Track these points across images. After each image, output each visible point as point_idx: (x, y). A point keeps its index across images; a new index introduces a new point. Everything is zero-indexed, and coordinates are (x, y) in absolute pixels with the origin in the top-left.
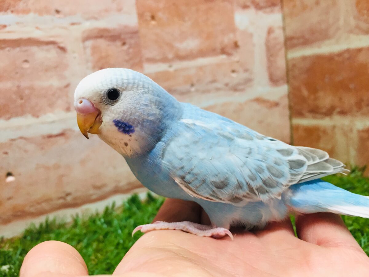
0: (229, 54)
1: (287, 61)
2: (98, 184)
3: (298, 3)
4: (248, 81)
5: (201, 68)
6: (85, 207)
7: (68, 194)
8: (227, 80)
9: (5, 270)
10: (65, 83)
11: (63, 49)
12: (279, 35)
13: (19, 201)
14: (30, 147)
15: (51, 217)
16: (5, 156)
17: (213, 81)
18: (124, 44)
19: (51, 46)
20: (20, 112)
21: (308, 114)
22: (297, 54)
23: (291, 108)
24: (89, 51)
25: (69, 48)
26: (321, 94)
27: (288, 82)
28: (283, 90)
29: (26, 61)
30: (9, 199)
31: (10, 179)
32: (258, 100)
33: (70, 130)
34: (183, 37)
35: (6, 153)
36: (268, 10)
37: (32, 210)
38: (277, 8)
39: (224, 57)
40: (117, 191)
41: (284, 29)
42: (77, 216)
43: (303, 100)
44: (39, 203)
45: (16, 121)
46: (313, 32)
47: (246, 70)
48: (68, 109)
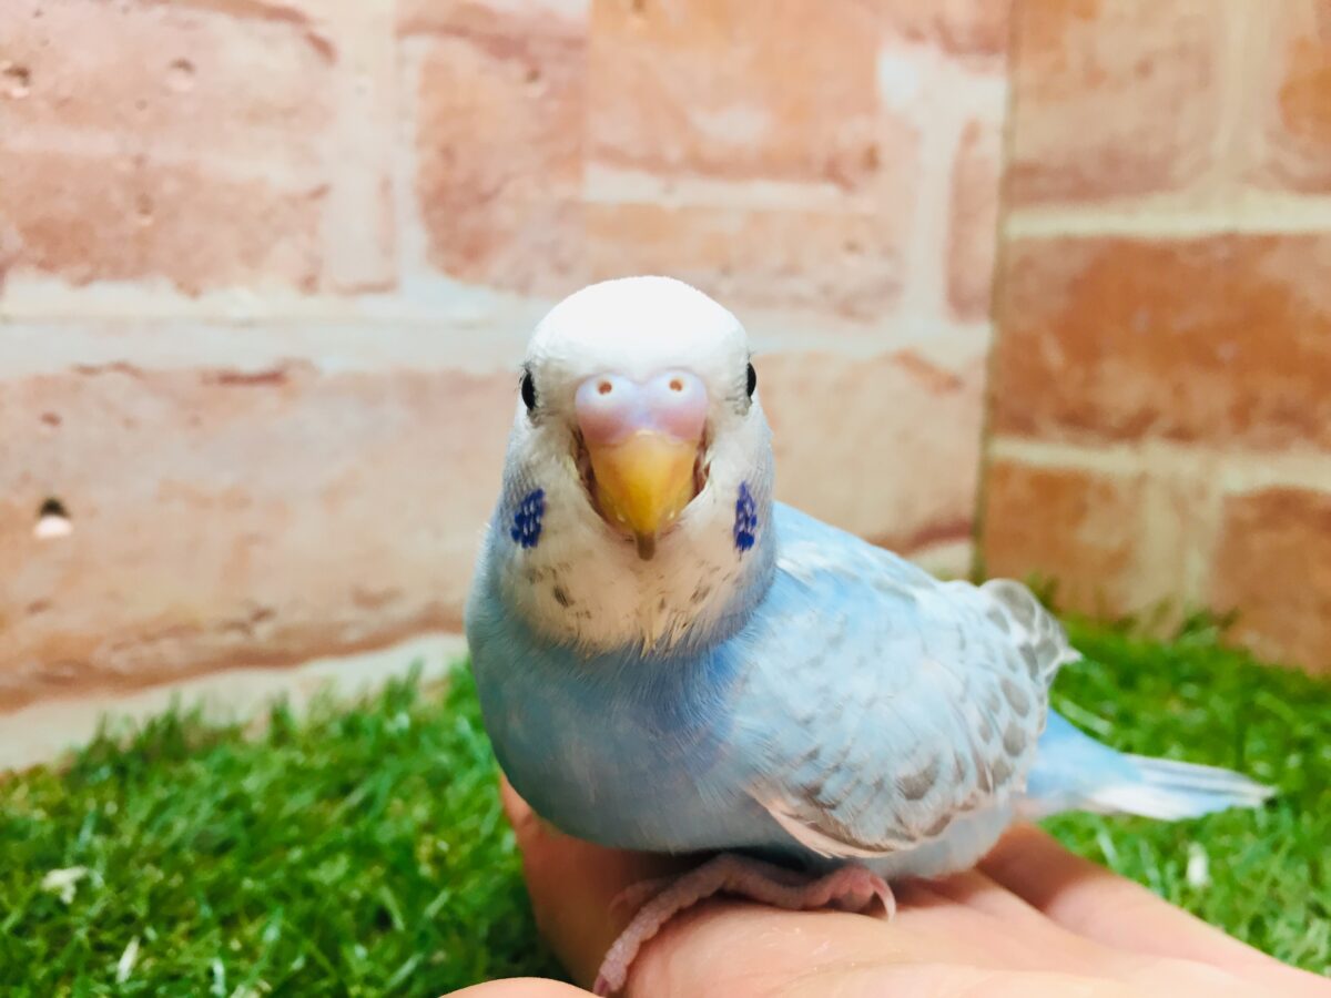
0: (847, 185)
1: (1003, 247)
2: (375, 586)
3: (1074, 59)
4: (889, 290)
5: (759, 218)
6: (320, 670)
7: (262, 615)
8: (828, 275)
10: (310, 179)
11: (323, 48)
12: (991, 149)
13: (74, 621)
14: (150, 409)
15: (193, 697)
16: (46, 429)
17: (791, 270)
18: (534, 76)
19: (283, 28)
20: (131, 263)
21: (1052, 429)
23: (992, 403)
24: (412, 76)
25: (346, 47)
27: (995, 313)
28: (977, 337)
29: (184, 65)
30: (37, 607)
31: (52, 527)
32: (910, 361)
33: (305, 365)
35: (52, 420)
37: (120, 661)
38: (997, 63)
39: (829, 192)
40: (433, 621)
41: (1008, 134)
42: (284, 700)
44: (149, 639)
45: (112, 298)
46: (1113, 159)
47: (888, 252)
48: (309, 284)
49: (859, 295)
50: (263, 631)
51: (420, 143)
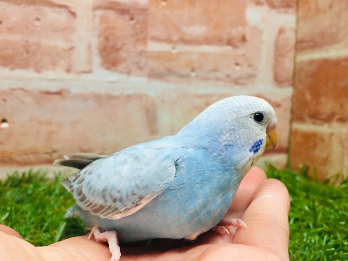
0: (235, 47)
1: (295, 64)
2: (85, 147)
3: (313, 6)
4: (251, 77)
5: (204, 55)
7: (55, 151)
8: (229, 72)
10: (69, 45)
11: (73, 14)
12: (291, 37)
13: (8, 148)
14: (28, 99)
15: (35, 169)
16: (3, 103)
17: (215, 70)
18: (132, 19)
19: (63, 10)
20: (25, 65)
21: (308, 120)
22: (305, 57)
23: (292, 111)
24: (97, 20)
25: (79, 13)
26: (323, 99)
27: (293, 85)
28: (288, 92)
29: (38, 19)
31: (5, 125)
33: (67, 91)
34: (191, 22)
35: (5, 100)
36: (282, 10)
37: (19, 159)
38: (292, 10)
39: (229, 48)
43: (305, 104)
44: (26, 154)
45: (19, 73)
46: (323, 35)
47: (250, 66)
48: (68, 71)
49: (240, 78)
50: (55, 155)
51: (99, 36)
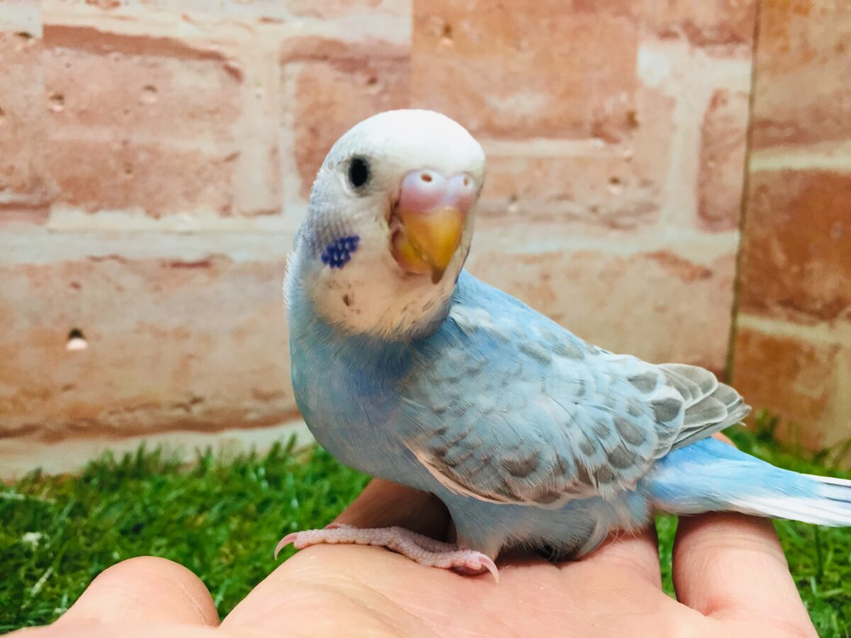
0: (611, 140)
1: (747, 176)
2: (266, 388)
3: (794, 43)
4: (647, 209)
5: (539, 162)
6: (229, 435)
7: (196, 401)
8: (595, 200)
9: (30, 543)
10: (227, 152)
11: (235, 74)
12: (738, 113)
13: (88, 396)
14: (131, 281)
15: (152, 444)
16: (73, 291)
17: (564, 197)
18: (373, 81)
19: (210, 63)
20: (122, 201)
21: (777, 309)
22: (773, 162)
23: (738, 286)
24: (291, 86)
25: (249, 72)
26: (816, 265)
27: (742, 226)
28: (729, 241)
29: (151, 88)
30: (68, 388)
31: (77, 344)
32: (664, 257)
33: (223, 257)
34: (509, 85)
35: (76, 286)
36: (721, 49)
37: (113, 421)
38: (743, 48)
39: (599, 143)
41: (752, 99)
42: (209, 451)
43: (771, 272)
45: (109, 219)
46: (818, 114)
47: (645, 183)
48: (226, 211)
49: (621, 213)
50: (197, 410)
51: (296, 126)
